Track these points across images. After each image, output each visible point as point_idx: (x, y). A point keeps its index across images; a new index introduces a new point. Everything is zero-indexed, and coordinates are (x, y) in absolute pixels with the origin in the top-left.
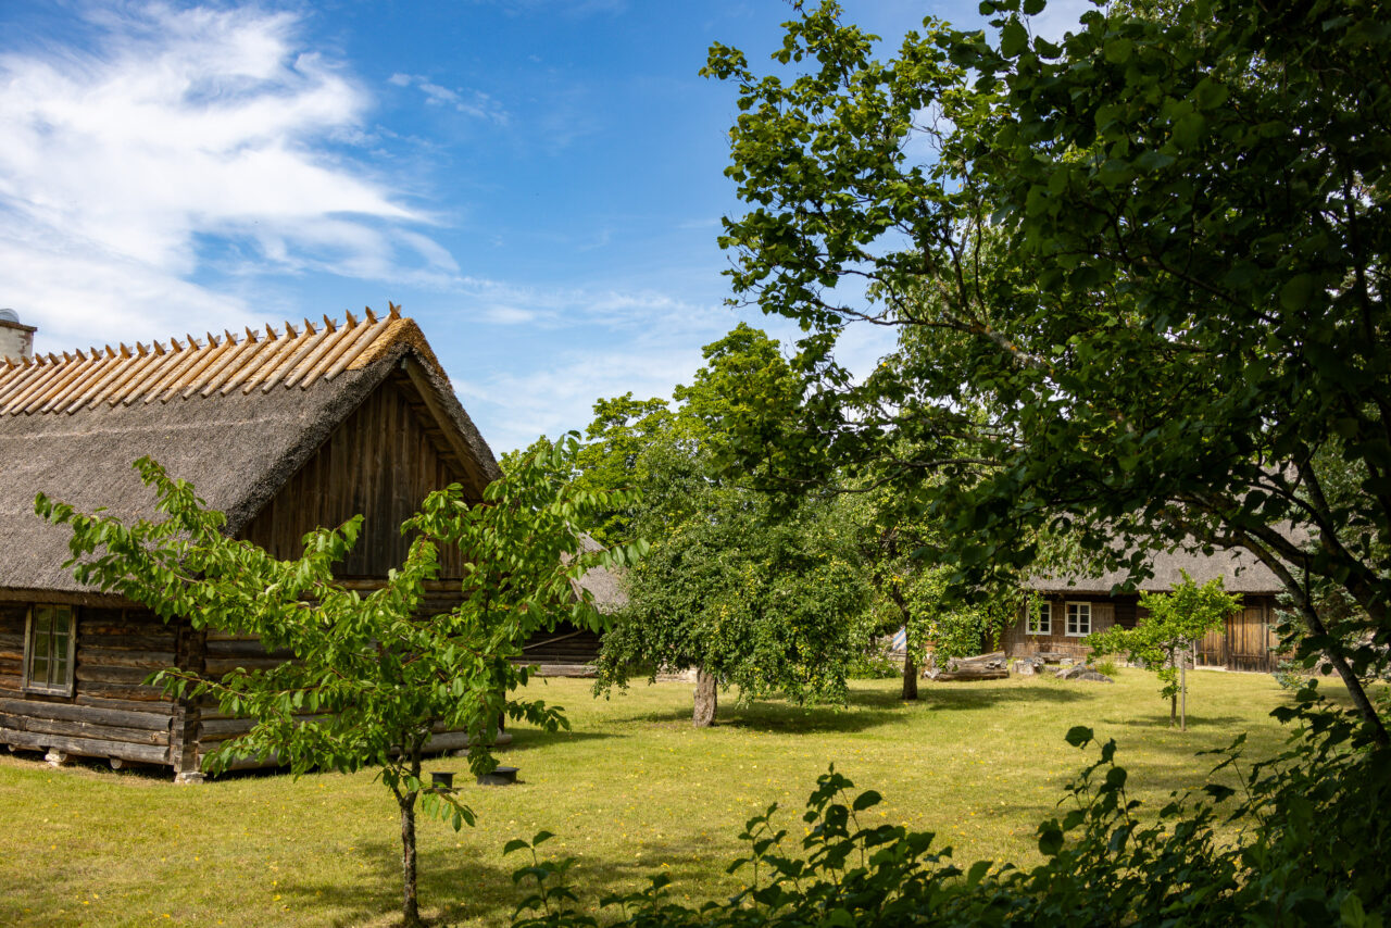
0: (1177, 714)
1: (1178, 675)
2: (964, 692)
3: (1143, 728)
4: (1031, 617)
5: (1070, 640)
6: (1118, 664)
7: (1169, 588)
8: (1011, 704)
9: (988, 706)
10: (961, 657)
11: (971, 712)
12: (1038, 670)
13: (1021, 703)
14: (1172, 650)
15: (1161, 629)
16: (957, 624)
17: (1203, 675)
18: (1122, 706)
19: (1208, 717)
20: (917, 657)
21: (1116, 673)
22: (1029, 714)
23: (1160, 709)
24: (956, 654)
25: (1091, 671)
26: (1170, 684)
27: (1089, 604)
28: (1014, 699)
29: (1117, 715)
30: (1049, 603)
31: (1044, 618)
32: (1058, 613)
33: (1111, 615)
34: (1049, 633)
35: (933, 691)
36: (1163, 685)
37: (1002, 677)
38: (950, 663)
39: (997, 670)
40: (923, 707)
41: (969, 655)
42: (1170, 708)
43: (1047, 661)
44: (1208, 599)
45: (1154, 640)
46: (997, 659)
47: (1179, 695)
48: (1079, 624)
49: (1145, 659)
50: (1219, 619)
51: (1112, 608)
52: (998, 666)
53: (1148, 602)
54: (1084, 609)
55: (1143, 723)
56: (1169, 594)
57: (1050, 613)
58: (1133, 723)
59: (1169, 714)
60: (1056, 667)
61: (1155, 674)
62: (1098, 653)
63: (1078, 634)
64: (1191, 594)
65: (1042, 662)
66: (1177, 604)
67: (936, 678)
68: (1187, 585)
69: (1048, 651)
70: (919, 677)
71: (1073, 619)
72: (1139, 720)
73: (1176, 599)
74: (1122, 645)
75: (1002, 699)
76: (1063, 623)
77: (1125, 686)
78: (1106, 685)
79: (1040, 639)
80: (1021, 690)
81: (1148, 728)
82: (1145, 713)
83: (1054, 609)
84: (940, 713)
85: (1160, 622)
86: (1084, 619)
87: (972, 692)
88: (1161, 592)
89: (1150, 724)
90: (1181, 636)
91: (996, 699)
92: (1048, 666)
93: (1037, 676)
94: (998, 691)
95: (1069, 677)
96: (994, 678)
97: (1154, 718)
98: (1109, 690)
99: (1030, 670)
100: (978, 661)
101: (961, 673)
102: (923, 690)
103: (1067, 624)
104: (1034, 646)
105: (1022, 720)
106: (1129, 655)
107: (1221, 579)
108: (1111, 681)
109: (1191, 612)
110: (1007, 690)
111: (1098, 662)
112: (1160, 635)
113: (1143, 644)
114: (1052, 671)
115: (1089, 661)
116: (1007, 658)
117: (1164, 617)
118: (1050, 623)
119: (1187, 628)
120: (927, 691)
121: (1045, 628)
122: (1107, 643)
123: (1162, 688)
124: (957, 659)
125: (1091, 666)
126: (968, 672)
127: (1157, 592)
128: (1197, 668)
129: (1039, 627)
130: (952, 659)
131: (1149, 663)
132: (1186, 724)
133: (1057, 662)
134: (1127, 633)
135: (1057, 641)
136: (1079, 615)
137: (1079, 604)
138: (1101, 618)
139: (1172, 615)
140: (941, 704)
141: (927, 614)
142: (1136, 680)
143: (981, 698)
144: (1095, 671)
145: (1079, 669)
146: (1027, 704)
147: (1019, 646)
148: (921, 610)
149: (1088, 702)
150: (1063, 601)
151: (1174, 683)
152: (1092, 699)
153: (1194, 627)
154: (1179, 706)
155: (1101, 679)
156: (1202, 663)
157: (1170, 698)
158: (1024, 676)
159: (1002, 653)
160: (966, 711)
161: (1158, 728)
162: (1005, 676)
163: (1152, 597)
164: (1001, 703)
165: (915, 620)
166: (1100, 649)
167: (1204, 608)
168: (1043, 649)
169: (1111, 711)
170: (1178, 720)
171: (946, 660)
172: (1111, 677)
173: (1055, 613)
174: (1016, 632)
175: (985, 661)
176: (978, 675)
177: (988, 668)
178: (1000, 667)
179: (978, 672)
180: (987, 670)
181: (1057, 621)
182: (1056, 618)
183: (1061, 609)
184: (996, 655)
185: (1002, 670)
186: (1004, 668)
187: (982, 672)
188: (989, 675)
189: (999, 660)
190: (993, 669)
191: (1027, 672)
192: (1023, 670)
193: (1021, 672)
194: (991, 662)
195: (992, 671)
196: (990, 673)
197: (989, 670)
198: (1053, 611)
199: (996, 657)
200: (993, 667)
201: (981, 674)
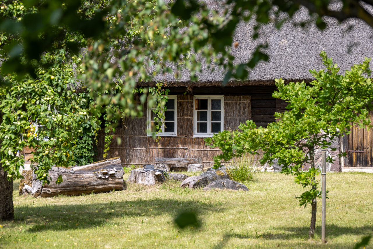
0: (318, 223)
1: (319, 178)
2: (71, 208)
3: (278, 241)
4: (153, 115)
5: (199, 141)
6: (255, 168)
7: (309, 76)
8: (127, 220)
9: (99, 224)
10: (66, 165)
11: (77, 231)
12: (160, 179)
13: (138, 218)
14: (311, 148)
15: (300, 125)
16: (60, 125)
17: (351, 178)
18: (256, 217)
19: (353, 225)
20: (12, 168)
21: (251, 179)
22: (148, 231)
23: (299, 219)
24: (60, 162)
25: (223, 177)
26: (309, 188)
27: (221, 98)
28: (130, 214)
29: (250, 227)
30: (174, 97)
31: (169, 115)
32: (185, 109)
33: (248, 110)
34: (174, 134)
35: (33, 209)
36: (301, 190)
37: (117, 189)
38: (53, 175)
39: (111, 181)
40: (22, 228)
41: (78, 163)
42: (309, 216)
43: (173, 168)
44: (353, 87)
45: (291, 138)
46: (111, 167)
47: (319, 201)
48: (209, 122)
49: (282, 161)
50: (365, 112)
51: (248, 102)
52: (113, 176)
53: (284, 92)
54: (216, 104)
55: (279, 236)
56: (308, 83)
57: (176, 110)
58: (268, 236)
59: (308, 224)
60: (183, 173)
61: (292, 177)
62: (227, 155)
63: (209, 134)
64: (333, 82)
65: (167, 169)
66: (318, 94)
67: (39, 194)
68: (329, 72)
69: (173, 155)
70: (16, 193)
71: (203, 116)
72: (274, 232)
73: (317, 88)
74: (255, 145)
75: (116, 215)
76: (191, 121)
77: (262, 194)
78: (240, 193)
79: (165, 141)
80: (139, 203)
81: (285, 241)
82: (283, 224)
83: (180, 104)
84: (40, 235)
85: (299, 116)
86: (216, 116)
87: (80, 208)
88: (300, 81)
89: (287, 237)
90: (322, 132)
91: (110, 216)
92: (173, 174)
93: (160, 186)
94: (111, 205)
95: (196, 185)
96: (107, 190)
97: (292, 229)
98: (243, 199)
99: (150, 179)
100: (89, 170)
101: (68, 186)
102: (20, 209)
103: (196, 122)
104: (156, 151)
105: (139, 239)
106: (263, 156)
107: (368, 64)
108: (246, 189)
109: (334, 103)
110: (123, 205)
111: (229, 167)
112: (298, 132)
113: (278, 143)
114: (177, 179)
115: (217, 167)
116: (124, 164)
117: (303, 110)
118: (176, 122)
119: (328, 122)
120: (27, 209)
121: (169, 128)
122: (238, 142)
123: (300, 194)
124: (62, 169)
125: (223, 171)
126: (77, 184)
127: (295, 81)
128: (345, 169)
129: (163, 127)
130: (54, 168)
131: (286, 166)
132: (327, 235)
133: (185, 169)
134: (260, 131)
135: (184, 144)
136: (209, 111)
137: (210, 98)
138: (235, 115)
139: (311, 108)
140: (42, 223)
141: (23, 114)
142: (274, 186)
143: (91, 215)
144: (228, 177)
145: (209, 175)
146: (146, 219)
147: (139, 152)
148: (16, 109)
149: (217, 215)
150: (191, 95)
151: (314, 187)
152: (222, 210)
153: (337, 121)
154: (318, 214)
155: (234, 186)
156: (351, 163)
157: (309, 206)
158: (144, 187)
159: (117, 160)
160: (72, 231)
161: (296, 241)
162: (121, 187)
163: (289, 87)
164: (116, 220)
165: (9, 121)
166: (230, 150)
167: (348, 99)
168: (167, 154)
169: (243, 224)
170: (318, 230)
171: (47, 169)
172: (246, 184)
173: (182, 109)
174: (135, 134)
175: (97, 170)
176: (89, 187)
177: (100, 178)
178: (115, 177)
179: (89, 184)
180: (99, 181)
181: (183, 119)
182: (183, 115)
183: (190, 105)
184: (109, 163)
185: (117, 180)
186: (120, 177)
187: (93, 183)
188: (101, 187)
189: (114, 169)
190: (107, 179)
191: (147, 182)
192: (142, 180)
193: (140, 182)
194: (105, 171)
195: (106, 182)
196: (103, 185)
197: (102, 181)
198: (179, 108)
199: (110, 164)
200: (107, 177)
201: (92, 186)
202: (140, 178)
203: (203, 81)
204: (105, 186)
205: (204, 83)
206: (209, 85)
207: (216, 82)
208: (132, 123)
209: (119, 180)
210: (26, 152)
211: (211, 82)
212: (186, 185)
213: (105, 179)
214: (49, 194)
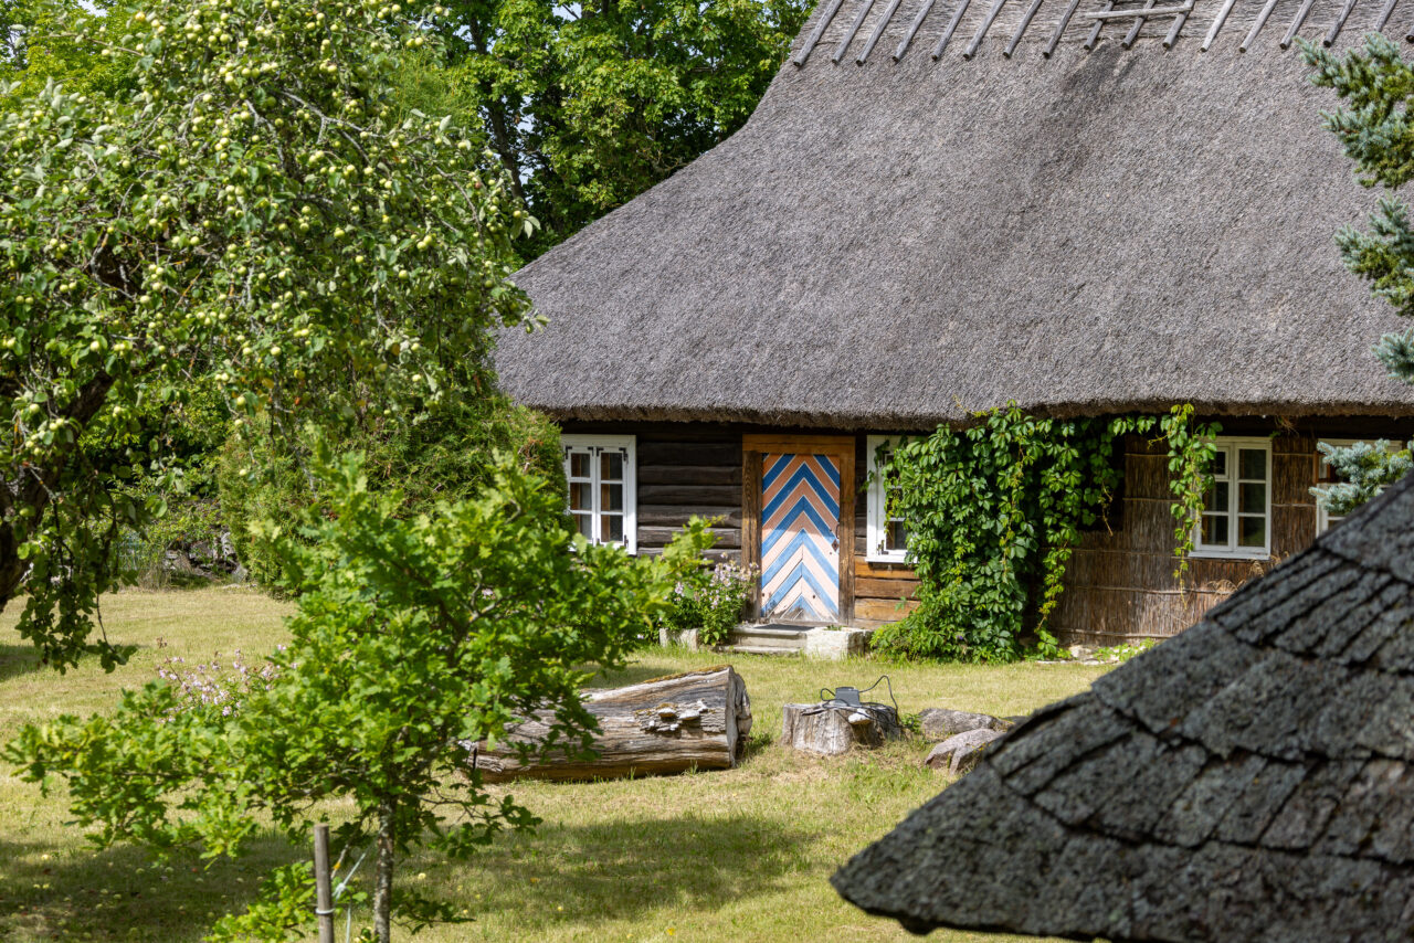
12: (868, 735)
30: (1265, 444)
31: (1251, 498)
32: (1293, 481)
34: (1261, 552)
46: (691, 697)
57: (1268, 483)
76: (1309, 516)
79: (1237, 574)
83: (1278, 462)
99: (831, 735)
100: (623, 705)
118: (1268, 516)
121: (1250, 532)
129: (1233, 531)
147: (1167, 601)
162: (724, 759)
173: (1284, 479)
174: (1157, 549)
175: (648, 705)
176: (621, 758)
177: (653, 730)
178: (700, 727)
179: (618, 746)
180: (651, 741)
181: (1288, 510)
182: (1288, 498)
183: (1305, 467)
184: (693, 682)
185: (707, 739)
186: (714, 729)
187: (631, 746)
188: (659, 757)
189: (699, 702)
190: (676, 733)
191: (820, 743)
192: (806, 738)
193: (800, 743)
194: (667, 710)
195: (673, 742)
196: (662, 751)
197: (660, 740)
198: (1276, 475)
199: (692, 687)
200: (673, 726)
201: (630, 753)
202: (802, 732)
203: (1305, 401)
204: (670, 756)
205: (1310, 406)
206: (1322, 411)
207: (1344, 405)
208: (1150, 517)
209: (714, 738)
210: (857, 593)
211: (1327, 405)
212: (944, 757)
213: (668, 734)
214: (497, 774)
